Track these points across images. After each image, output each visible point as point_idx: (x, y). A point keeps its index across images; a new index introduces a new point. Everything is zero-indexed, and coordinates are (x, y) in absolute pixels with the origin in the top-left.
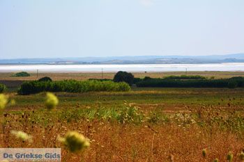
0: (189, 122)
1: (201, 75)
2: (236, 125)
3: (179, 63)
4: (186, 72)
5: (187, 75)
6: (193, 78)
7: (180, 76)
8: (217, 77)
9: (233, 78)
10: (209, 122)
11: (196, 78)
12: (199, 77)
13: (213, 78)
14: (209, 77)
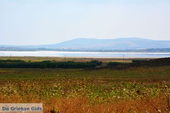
0: (12, 92)
1: (21, 59)
2: (46, 94)
3: (6, 50)
4: (11, 57)
5: (12, 59)
6: (15, 61)
7: (6, 59)
8: (33, 61)
9: (44, 61)
10: (27, 92)
11: (18, 61)
12: (20, 61)
13: (30, 61)
14: (27, 61)
